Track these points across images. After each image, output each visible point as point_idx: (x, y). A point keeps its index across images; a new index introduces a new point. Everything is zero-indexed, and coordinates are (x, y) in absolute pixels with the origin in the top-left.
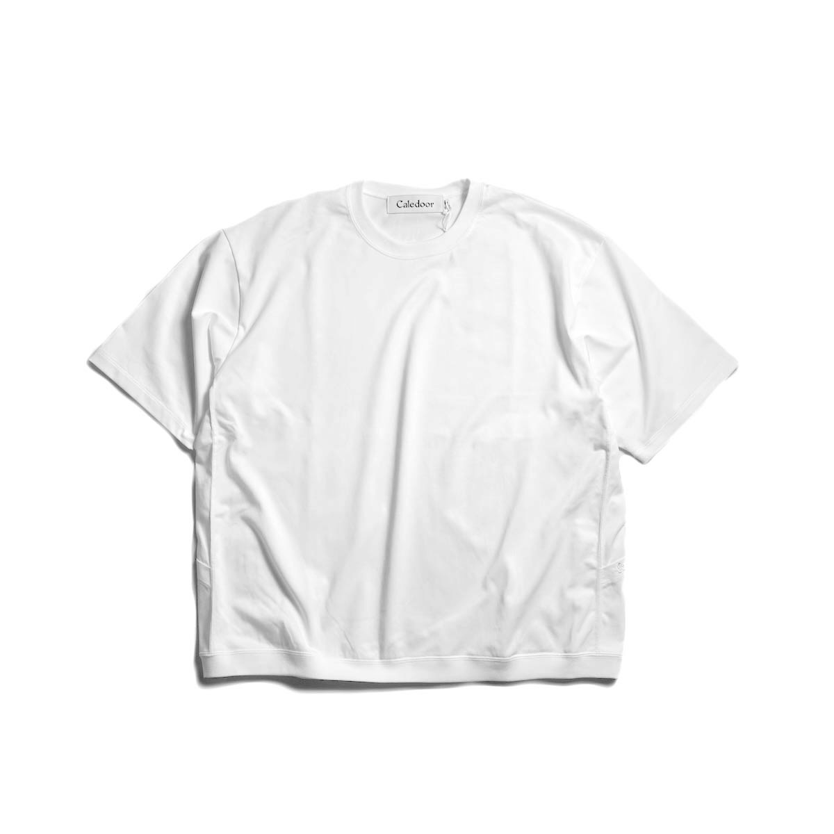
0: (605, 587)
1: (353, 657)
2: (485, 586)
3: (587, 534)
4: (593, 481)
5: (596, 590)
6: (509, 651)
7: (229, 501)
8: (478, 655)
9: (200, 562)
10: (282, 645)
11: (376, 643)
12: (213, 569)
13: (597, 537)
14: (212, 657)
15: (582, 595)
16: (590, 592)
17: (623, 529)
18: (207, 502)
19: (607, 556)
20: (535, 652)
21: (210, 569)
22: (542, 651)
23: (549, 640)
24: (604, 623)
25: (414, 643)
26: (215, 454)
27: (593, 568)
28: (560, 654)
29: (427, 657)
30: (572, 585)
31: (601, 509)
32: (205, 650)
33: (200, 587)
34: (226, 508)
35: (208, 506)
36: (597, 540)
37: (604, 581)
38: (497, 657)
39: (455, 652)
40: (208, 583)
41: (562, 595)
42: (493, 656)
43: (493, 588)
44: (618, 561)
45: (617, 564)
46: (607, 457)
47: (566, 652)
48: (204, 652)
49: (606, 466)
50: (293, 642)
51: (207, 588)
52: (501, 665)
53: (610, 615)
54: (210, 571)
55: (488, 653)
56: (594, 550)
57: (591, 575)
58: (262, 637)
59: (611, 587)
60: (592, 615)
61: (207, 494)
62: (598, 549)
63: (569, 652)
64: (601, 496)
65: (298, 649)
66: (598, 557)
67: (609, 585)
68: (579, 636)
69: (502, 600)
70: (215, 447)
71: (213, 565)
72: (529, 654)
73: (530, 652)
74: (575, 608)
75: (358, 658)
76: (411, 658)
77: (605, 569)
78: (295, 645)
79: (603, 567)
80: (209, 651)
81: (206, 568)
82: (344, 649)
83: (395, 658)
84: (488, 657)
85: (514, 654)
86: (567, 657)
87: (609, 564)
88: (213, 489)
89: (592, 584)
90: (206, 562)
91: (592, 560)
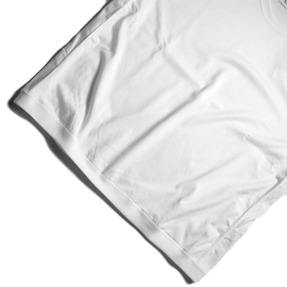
0: (225, 238)
1: (91, 160)
2: (177, 187)
3: (240, 208)
4: (262, 188)
5: (221, 236)
6: (162, 225)
7: (102, 39)
8: (146, 214)
9: (64, 50)
10: (64, 123)
11: (106, 164)
12: (67, 58)
13: (242, 214)
14: (27, 95)
15: (213, 232)
16: (218, 234)
17: (253, 221)
18: (94, 28)
19: (239, 226)
20: (171, 237)
21: (66, 57)
22: (174, 240)
23: (181, 237)
24: (211, 254)
25: (123, 181)
26: (117, 13)
27: (228, 225)
28: (180, 248)
29: (123, 193)
30: (213, 224)
31: (254, 204)
32: (27, 90)
33: (53, 61)
34: (98, 41)
35: (92, 31)
36: (241, 215)
37: (227, 235)
38: (155, 223)
39: (137, 202)
40: (58, 62)
41: (205, 223)
42: (153, 221)
43: (180, 191)
44: (242, 232)
45: (240, 234)
46: (276, 185)
47: (184, 250)
48: (26, 90)
49: (273, 188)
50: (71, 126)
51: (55, 64)
52: (153, 228)
53: (216, 253)
54: (65, 58)
55: (152, 217)
56: (236, 218)
57: (225, 227)
58: (58, 110)
59: (228, 241)
60: (209, 245)
61: (97, 25)
62: (238, 219)
63: (186, 251)
64: (259, 199)
65: (71, 131)
66: (235, 223)
67: (228, 239)
68: (196, 248)
69: (179, 200)
70: (121, 10)
71: (69, 57)
72: (167, 236)
73: (168, 234)
74: (205, 234)
75: (92, 163)
76: (115, 186)
77: (233, 230)
78: (71, 128)
79: (233, 229)
80: (28, 91)
81: (64, 56)
82: (90, 152)
83: (109, 179)
84: (150, 219)
85: (163, 229)
86: (183, 253)
87: (236, 230)
88: (102, 26)
89: (221, 232)
90: (66, 53)
91: (231, 222)
